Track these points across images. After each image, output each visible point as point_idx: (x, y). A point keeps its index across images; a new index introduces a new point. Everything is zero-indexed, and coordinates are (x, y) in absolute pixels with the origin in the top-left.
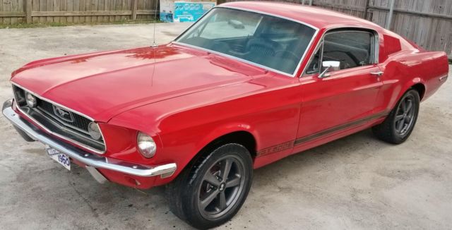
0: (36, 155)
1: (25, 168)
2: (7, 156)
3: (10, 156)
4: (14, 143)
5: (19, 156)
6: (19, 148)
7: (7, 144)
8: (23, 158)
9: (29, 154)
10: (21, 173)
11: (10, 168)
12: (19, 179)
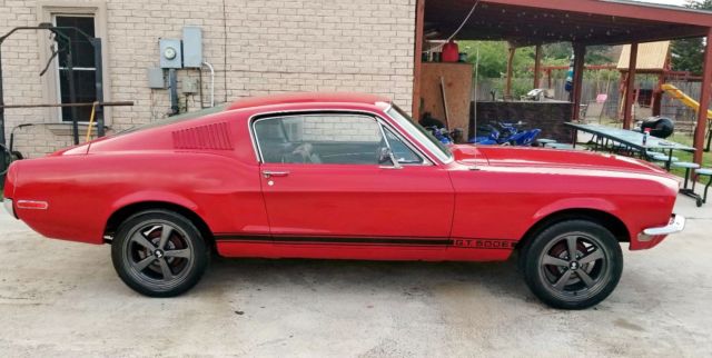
0: (631, 322)
1: (648, 310)
2: (669, 329)
3: (665, 328)
4: (656, 345)
5: (653, 324)
6: (651, 335)
7: (669, 346)
8: (649, 321)
9: (639, 324)
10: (654, 306)
11: (667, 314)
12: (658, 302)
